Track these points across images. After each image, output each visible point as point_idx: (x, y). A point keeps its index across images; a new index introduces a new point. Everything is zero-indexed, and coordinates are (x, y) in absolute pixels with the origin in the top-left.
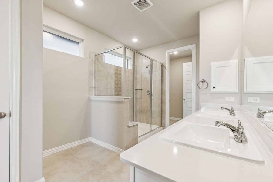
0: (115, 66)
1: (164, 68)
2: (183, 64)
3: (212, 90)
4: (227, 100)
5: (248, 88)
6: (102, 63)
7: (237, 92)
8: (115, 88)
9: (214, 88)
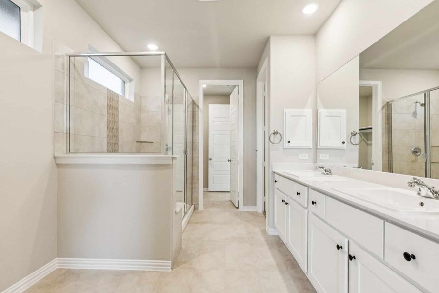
0: (108, 90)
1: (196, 108)
2: (209, 105)
3: (286, 145)
4: (301, 157)
5: (322, 144)
6: (85, 77)
7: (311, 147)
8: (107, 137)
9: (289, 142)
